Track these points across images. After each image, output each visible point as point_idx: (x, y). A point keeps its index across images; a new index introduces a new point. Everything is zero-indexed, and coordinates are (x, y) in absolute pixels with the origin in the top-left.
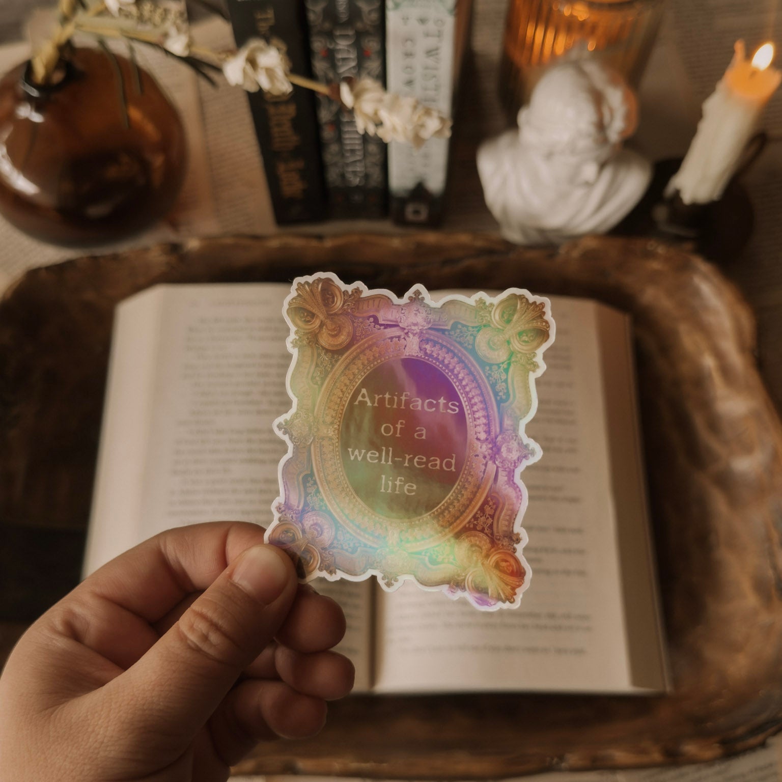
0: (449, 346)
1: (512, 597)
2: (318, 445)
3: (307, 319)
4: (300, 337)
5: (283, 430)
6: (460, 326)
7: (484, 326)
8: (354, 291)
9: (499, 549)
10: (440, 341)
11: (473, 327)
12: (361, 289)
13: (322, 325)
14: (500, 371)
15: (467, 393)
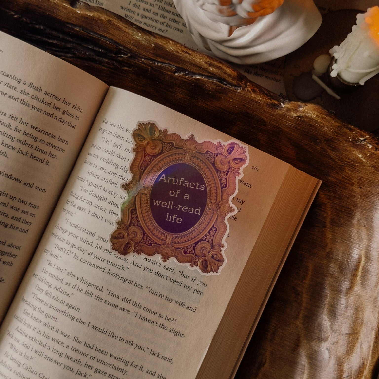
0: (203, 160)
1: (217, 270)
2: (140, 197)
3: (141, 140)
4: (137, 147)
5: (124, 188)
6: (209, 153)
7: (220, 154)
8: (164, 130)
9: (214, 250)
10: (200, 158)
11: (215, 154)
12: (167, 130)
13: (148, 143)
14: (224, 174)
15: (209, 182)
